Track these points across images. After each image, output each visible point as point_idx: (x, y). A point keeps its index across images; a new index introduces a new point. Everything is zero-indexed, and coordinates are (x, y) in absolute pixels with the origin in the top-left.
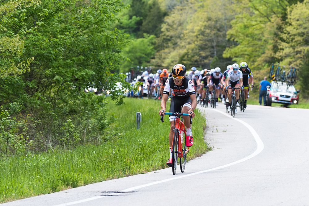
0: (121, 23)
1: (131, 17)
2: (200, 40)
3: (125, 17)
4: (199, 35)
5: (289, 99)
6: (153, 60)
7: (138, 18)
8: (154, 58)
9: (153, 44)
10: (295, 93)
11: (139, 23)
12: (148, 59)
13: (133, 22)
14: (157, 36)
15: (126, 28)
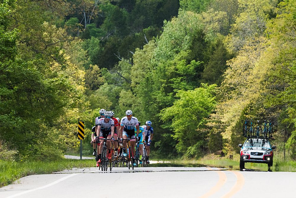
0: (177, 70)
1: (188, 62)
2: (266, 88)
3: (182, 62)
6: (213, 115)
7: (198, 63)
9: (214, 94)
10: (269, 150)
11: (199, 69)
12: (208, 114)
13: (192, 68)
14: (219, 85)
15: (182, 76)
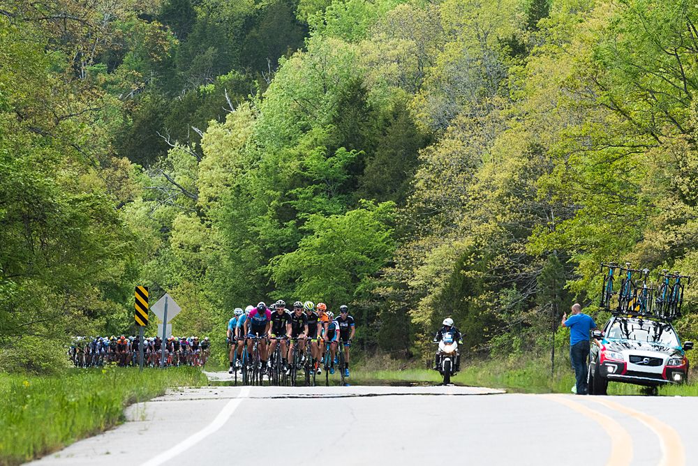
0: (305, 169)
1: (331, 152)
2: (511, 210)
4: (508, 195)
5: (659, 370)
6: (389, 270)
7: (352, 154)
8: (392, 265)
9: (390, 223)
10: (677, 352)
11: (355, 168)
12: (377, 268)
13: (338, 165)
